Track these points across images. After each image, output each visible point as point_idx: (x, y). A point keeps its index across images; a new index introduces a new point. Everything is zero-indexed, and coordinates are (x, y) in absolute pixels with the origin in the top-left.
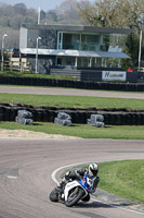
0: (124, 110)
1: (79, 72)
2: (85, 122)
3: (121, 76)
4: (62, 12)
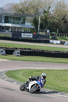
0: (30, 49)
3: (30, 35)
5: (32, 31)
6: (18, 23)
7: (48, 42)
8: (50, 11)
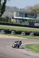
1: (29, 23)
4: (26, 9)
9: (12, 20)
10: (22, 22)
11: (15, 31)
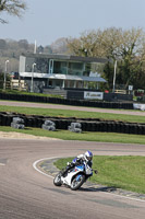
0: (98, 120)
1: (66, 91)
2: (66, 129)
3: (99, 95)
4: (56, 47)
5: (102, 88)
6: (77, 74)
7: (130, 107)
8: (134, 51)
9: (15, 83)
10: (46, 87)
11: (22, 116)
